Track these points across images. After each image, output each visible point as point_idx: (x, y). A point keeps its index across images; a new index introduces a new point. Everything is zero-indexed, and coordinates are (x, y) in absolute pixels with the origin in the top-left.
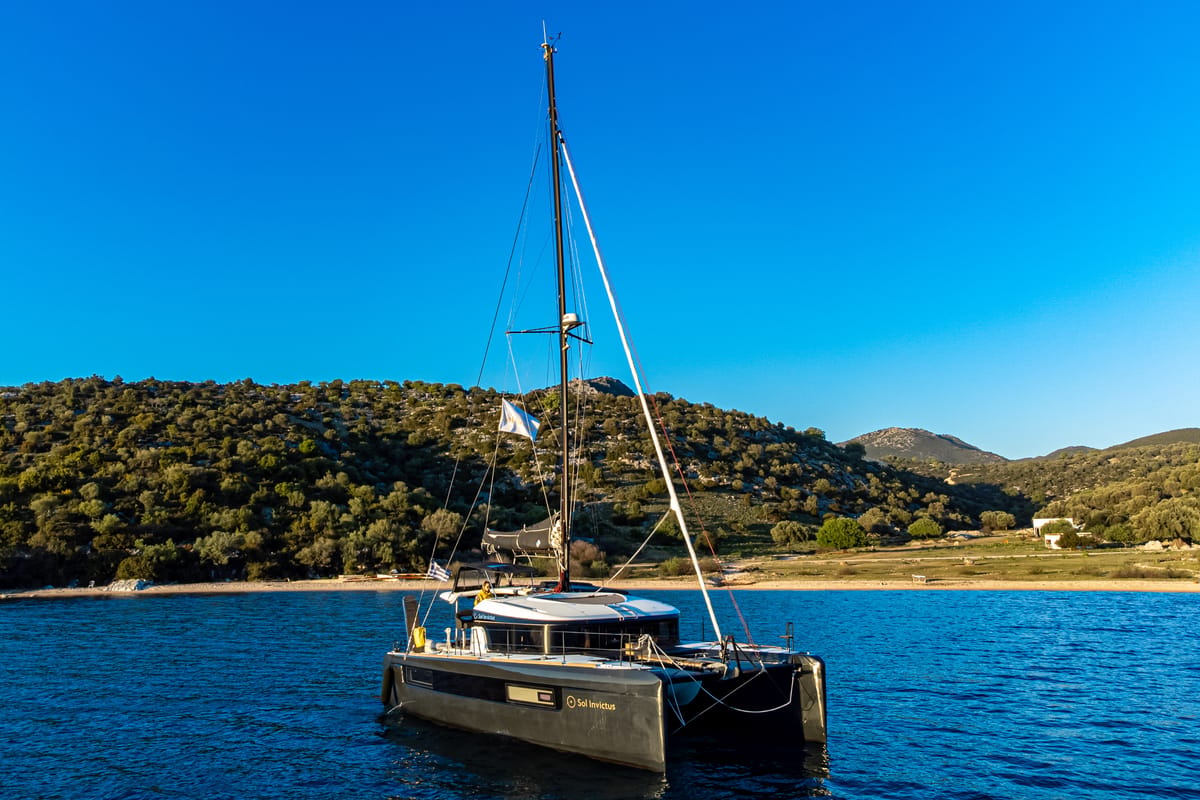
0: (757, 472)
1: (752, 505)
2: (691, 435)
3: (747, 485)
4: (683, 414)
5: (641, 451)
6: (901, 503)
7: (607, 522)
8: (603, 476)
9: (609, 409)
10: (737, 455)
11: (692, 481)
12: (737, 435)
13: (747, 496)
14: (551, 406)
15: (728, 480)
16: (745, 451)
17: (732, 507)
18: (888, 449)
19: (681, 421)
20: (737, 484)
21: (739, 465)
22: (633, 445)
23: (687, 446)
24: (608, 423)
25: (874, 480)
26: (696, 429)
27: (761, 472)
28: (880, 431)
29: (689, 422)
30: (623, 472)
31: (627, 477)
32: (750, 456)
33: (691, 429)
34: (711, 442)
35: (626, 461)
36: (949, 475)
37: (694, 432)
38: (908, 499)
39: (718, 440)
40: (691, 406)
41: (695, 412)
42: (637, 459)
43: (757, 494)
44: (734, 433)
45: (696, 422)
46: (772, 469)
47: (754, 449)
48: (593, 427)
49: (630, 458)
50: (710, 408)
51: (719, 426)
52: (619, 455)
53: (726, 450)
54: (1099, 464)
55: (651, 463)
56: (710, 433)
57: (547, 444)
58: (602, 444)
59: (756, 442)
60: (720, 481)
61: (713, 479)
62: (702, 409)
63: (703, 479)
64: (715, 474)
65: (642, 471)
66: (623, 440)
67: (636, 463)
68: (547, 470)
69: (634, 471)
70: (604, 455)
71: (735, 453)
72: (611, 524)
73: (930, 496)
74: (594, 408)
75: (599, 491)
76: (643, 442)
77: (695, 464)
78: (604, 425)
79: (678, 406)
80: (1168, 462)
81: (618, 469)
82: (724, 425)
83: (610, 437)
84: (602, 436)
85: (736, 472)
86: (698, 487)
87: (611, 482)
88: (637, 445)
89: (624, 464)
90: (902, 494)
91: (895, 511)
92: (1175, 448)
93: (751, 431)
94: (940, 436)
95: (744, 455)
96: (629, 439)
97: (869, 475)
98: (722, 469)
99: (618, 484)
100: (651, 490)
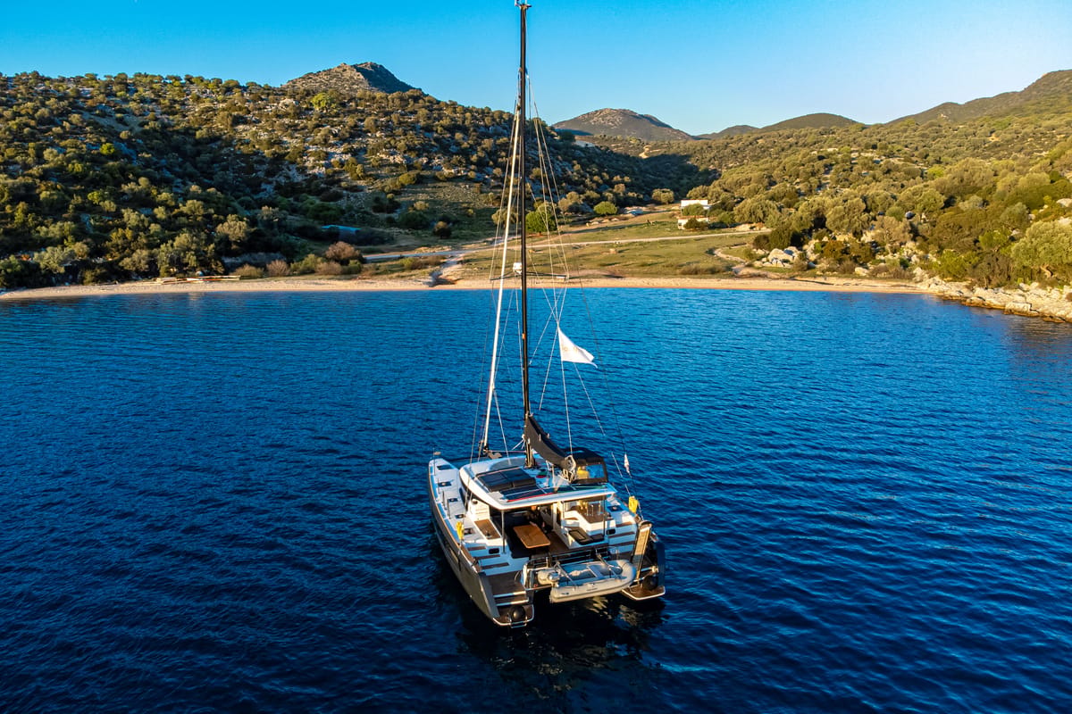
0: (488, 163)
1: (481, 192)
2: (437, 131)
3: (479, 175)
4: (431, 111)
5: (396, 148)
6: (594, 186)
7: (368, 209)
8: (364, 171)
9: (370, 106)
10: (473, 149)
11: (437, 174)
12: (475, 131)
13: (477, 185)
14: (319, 105)
15: (464, 171)
16: (480, 144)
17: (466, 195)
18: (602, 126)
19: (429, 118)
20: (472, 174)
21: (474, 158)
22: (389, 142)
23: (433, 143)
24: (368, 122)
25: (577, 167)
26: (442, 126)
27: (491, 163)
28: (597, 111)
29: (435, 119)
30: (381, 166)
31: (385, 171)
32: (483, 149)
33: (437, 125)
34: (453, 138)
35: (384, 156)
36: (643, 151)
37: (439, 129)
38: (601, 181)
39: (459, 136)
40: (438, 102)
41: (441, 109)
42: (392, 155)
43: (485, 182)
44: (472, 129)
45: (441, 119)
46: (500, 160)
47: (487, 143)
48: (356, 126)
49: (386, 155)
50: (454, 105)
51: (460, 123)
52: (377, 151)
53: (465, 145)
54: (751, 144)
55: (404, 158)
56: (453, 129)
57: (317, 141)
58: (364, 141)
59: (489, 137)
60: (459, 172)
61: (453, 171)
62: (447, 105)
63: (446, 171)
64: (454, 166)
65: (396, 165)
66: (381, 137)
67: (392, 158)
68: (318, 165)
69: (390, 165)
70: (365, 150)
71: (471, 146)
72: (372, 211)
73: (617, 178)
74: (357, 106)
75: (361, 183)
76: (397, 139)
77: (439, 158)
78: (365, 123)
79: (427, 104)
80: (797, 143)
81: (377, 164)
82: (464, 122)
83: (369, 134)
84: (363, 133)
85: (472, 163)
86: (441, 178)
87: (371, 175)
88: (392, 142)
89: (381, 159)
90: (596, 178)
91: (588, 193)
92: (803, 133)
93: (486, 127)
94: (642, 116)
95: (479, 148)
96: (386, 136)
97: (575, 162)
98: (460, 162)
99: (377, 177)
100: (403, 182)
